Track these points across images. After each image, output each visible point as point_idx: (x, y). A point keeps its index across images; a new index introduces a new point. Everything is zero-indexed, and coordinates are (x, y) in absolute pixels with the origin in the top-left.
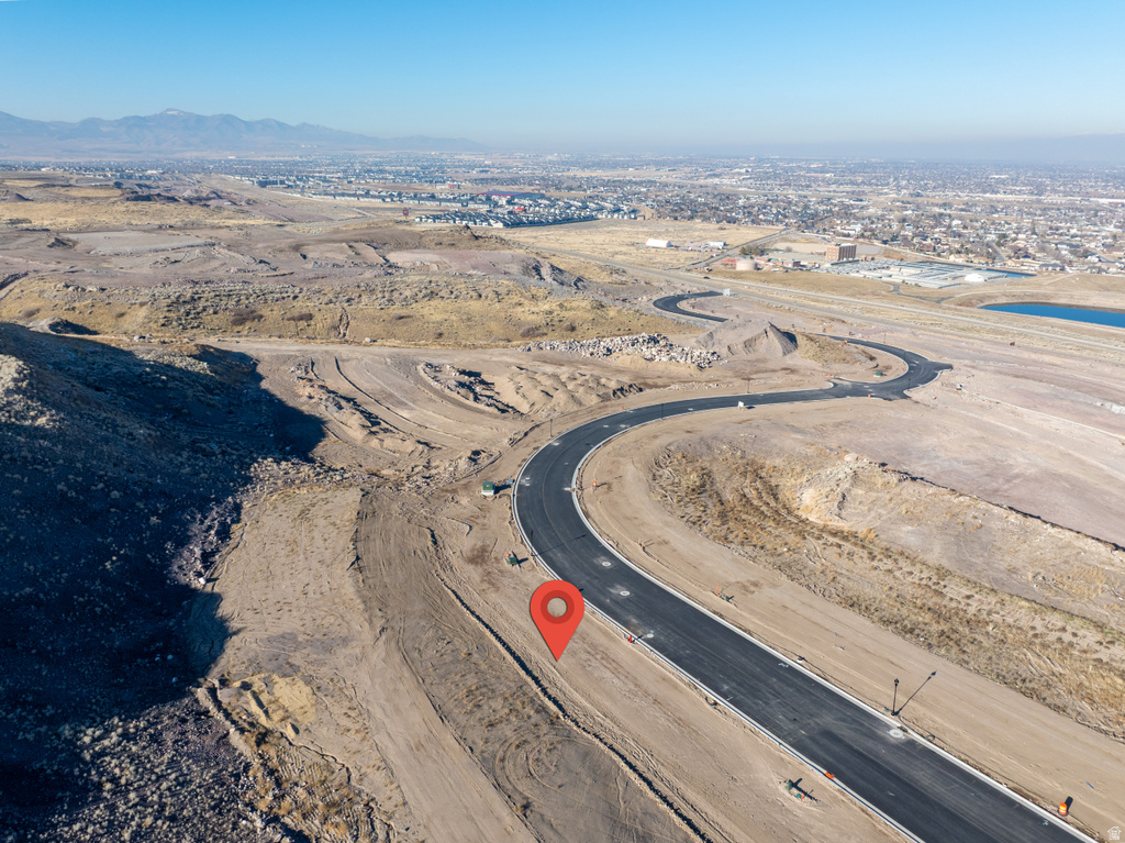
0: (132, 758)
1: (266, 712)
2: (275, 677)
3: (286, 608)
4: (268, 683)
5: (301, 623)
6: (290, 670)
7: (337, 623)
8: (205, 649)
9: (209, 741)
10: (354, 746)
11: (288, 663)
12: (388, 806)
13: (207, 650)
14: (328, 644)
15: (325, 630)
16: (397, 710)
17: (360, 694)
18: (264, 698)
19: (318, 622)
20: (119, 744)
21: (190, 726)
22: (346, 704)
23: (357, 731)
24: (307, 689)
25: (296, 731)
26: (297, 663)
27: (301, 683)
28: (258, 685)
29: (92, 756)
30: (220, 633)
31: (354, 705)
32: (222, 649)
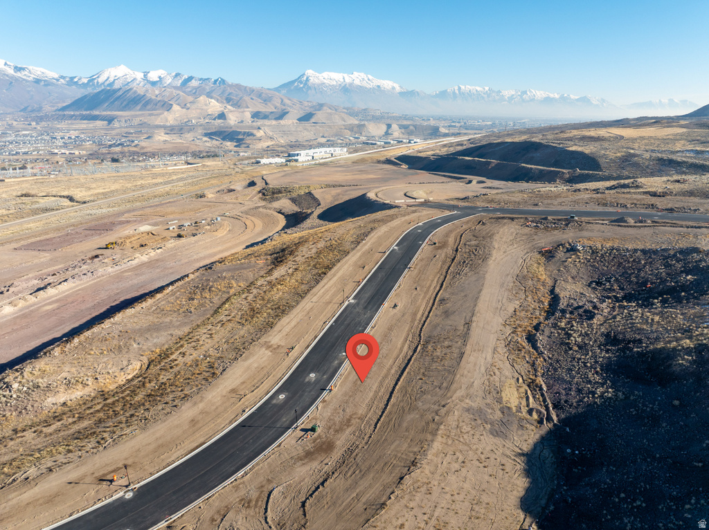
0: (590, 382)
1: (526, 393)
2: (514, 409)
3: (483, 457)
4: (519, 409)
5: (482, 437)
6: (506, 410)
7: (464, 424)
8: (546, 453)
9: (556, 388)
10: (500, 362)
11: (504, 415)
12: (503, 342)
13: (544, 451)
14: (478, 415)
15: (473, 423)
16: (475, 364)
17: (483, 380)
18: (524, 402)
19: (472, 432)
20: (596, 389)
21: (563, 398)
22: (492, 379)
23: (495, 366)
24: (503, 394)
25: (518, 379)
26: (499, 412)
27: (504, 399)
28: (524, 410)
29: (607, 383)
30: (533, 462)
31: (488, 377)
32: (536, 445)
